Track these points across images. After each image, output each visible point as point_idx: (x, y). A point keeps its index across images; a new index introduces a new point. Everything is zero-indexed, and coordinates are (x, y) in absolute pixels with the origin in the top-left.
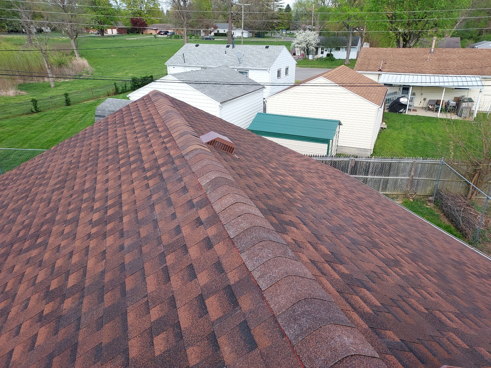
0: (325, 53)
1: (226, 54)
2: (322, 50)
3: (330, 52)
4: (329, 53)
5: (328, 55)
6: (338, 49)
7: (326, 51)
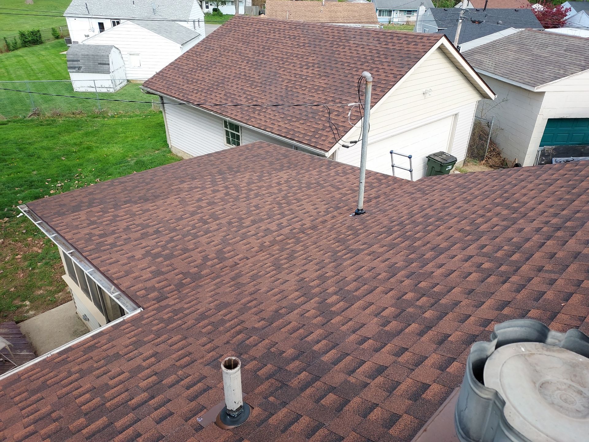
0: (211, 8)
1: (134, 4)
2: (207, 5)
3: (218, 7)
4: (216, 7)
5: (215, 10)
6: (224, 3)
7: (211, 5)
